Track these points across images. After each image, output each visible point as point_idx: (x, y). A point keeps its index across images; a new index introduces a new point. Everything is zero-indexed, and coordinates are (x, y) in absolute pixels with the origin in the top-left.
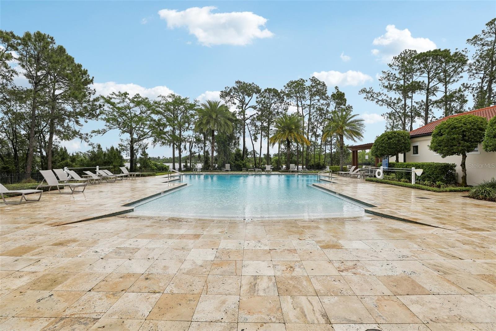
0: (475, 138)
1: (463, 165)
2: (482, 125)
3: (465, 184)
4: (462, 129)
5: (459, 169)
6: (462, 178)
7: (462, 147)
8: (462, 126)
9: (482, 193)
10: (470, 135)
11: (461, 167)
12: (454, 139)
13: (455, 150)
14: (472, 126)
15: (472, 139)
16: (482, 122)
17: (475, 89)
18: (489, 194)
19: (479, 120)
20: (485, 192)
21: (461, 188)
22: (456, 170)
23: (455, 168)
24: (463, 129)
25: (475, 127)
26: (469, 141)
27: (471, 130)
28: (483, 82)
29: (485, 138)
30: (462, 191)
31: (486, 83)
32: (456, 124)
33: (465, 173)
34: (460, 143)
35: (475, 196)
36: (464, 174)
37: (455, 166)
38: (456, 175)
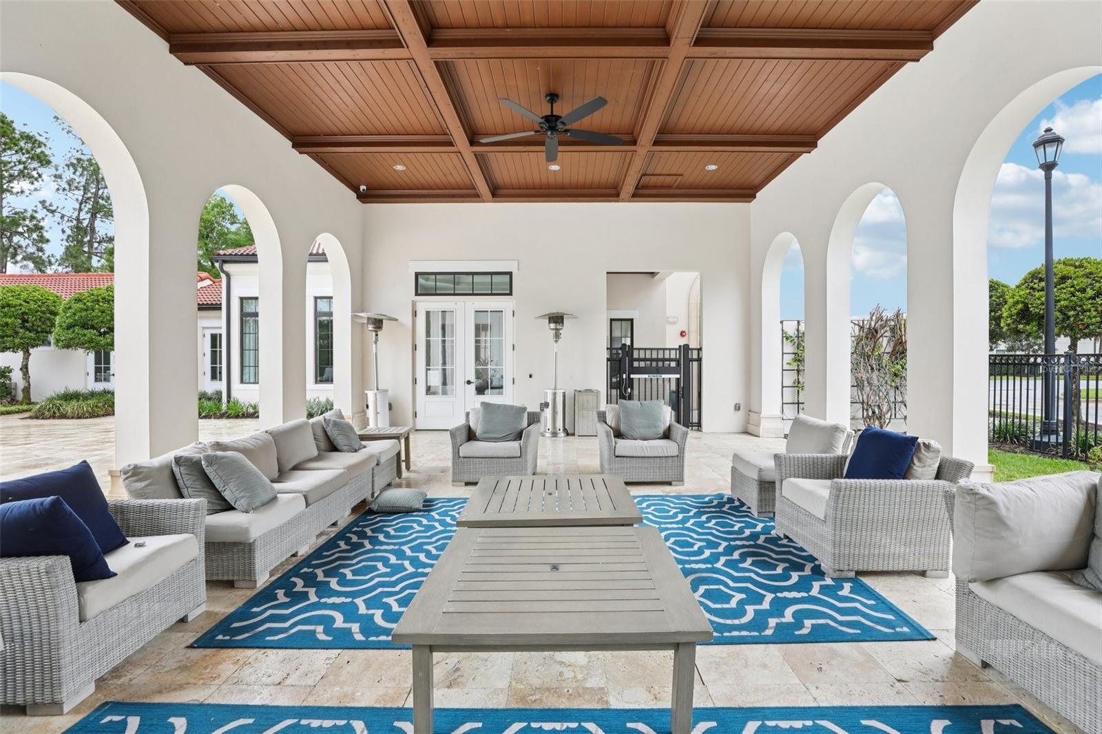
0: (43, 326)
1: (25, 369)
2: (55, 306)
3: (27, 399)
4: (21, 309)
5: (16, 377)
6: (23, 390)
7: (21, 339)
8: (21, 305)
9: (49, 410)
10: (36, 320)
11: (21, 372)
12: (7, 324)
13: (8, 344)
14: (39, 306)
15: (38, 326)
16: (55, 302)
17: (66, 218)
18: (59, 409)
19: (51, 298)
20: (53, 408)
21: (20, 407)
22: (13, 378)
23: (11, 374)
24: (23, 309)
25: (44, 309)
26: (34, 330)
27: (37, 312)
28: (80, 210)
29: (56, 330)
30: (21, 412)
31: (87, 213)
32: (11, 301)
33: (29, 382)
34: (17, 333)
35: (39, 416)
36: (27, 384)
37: (10, 371)
38: (13, 386)
